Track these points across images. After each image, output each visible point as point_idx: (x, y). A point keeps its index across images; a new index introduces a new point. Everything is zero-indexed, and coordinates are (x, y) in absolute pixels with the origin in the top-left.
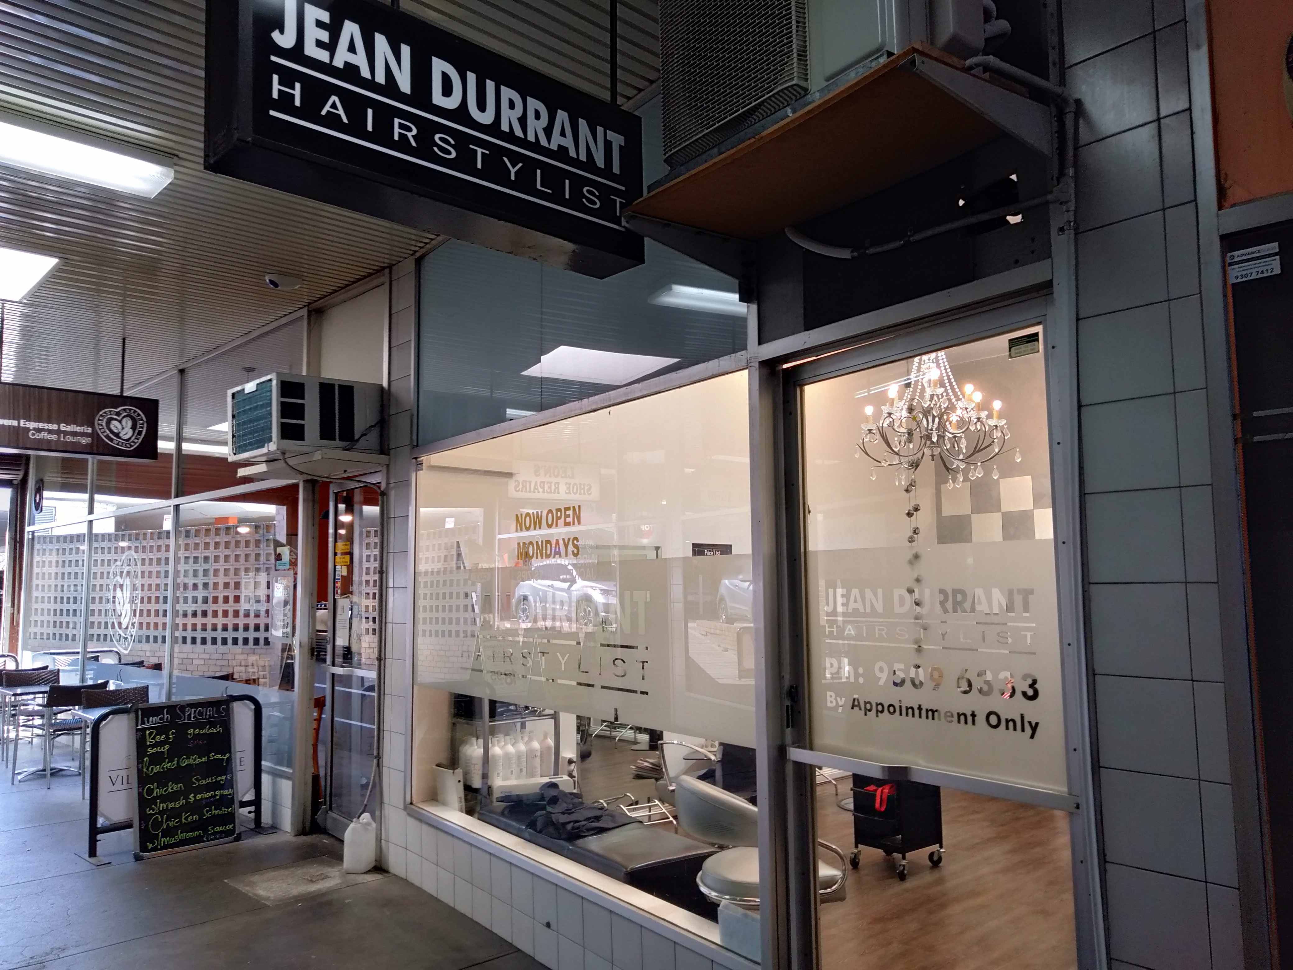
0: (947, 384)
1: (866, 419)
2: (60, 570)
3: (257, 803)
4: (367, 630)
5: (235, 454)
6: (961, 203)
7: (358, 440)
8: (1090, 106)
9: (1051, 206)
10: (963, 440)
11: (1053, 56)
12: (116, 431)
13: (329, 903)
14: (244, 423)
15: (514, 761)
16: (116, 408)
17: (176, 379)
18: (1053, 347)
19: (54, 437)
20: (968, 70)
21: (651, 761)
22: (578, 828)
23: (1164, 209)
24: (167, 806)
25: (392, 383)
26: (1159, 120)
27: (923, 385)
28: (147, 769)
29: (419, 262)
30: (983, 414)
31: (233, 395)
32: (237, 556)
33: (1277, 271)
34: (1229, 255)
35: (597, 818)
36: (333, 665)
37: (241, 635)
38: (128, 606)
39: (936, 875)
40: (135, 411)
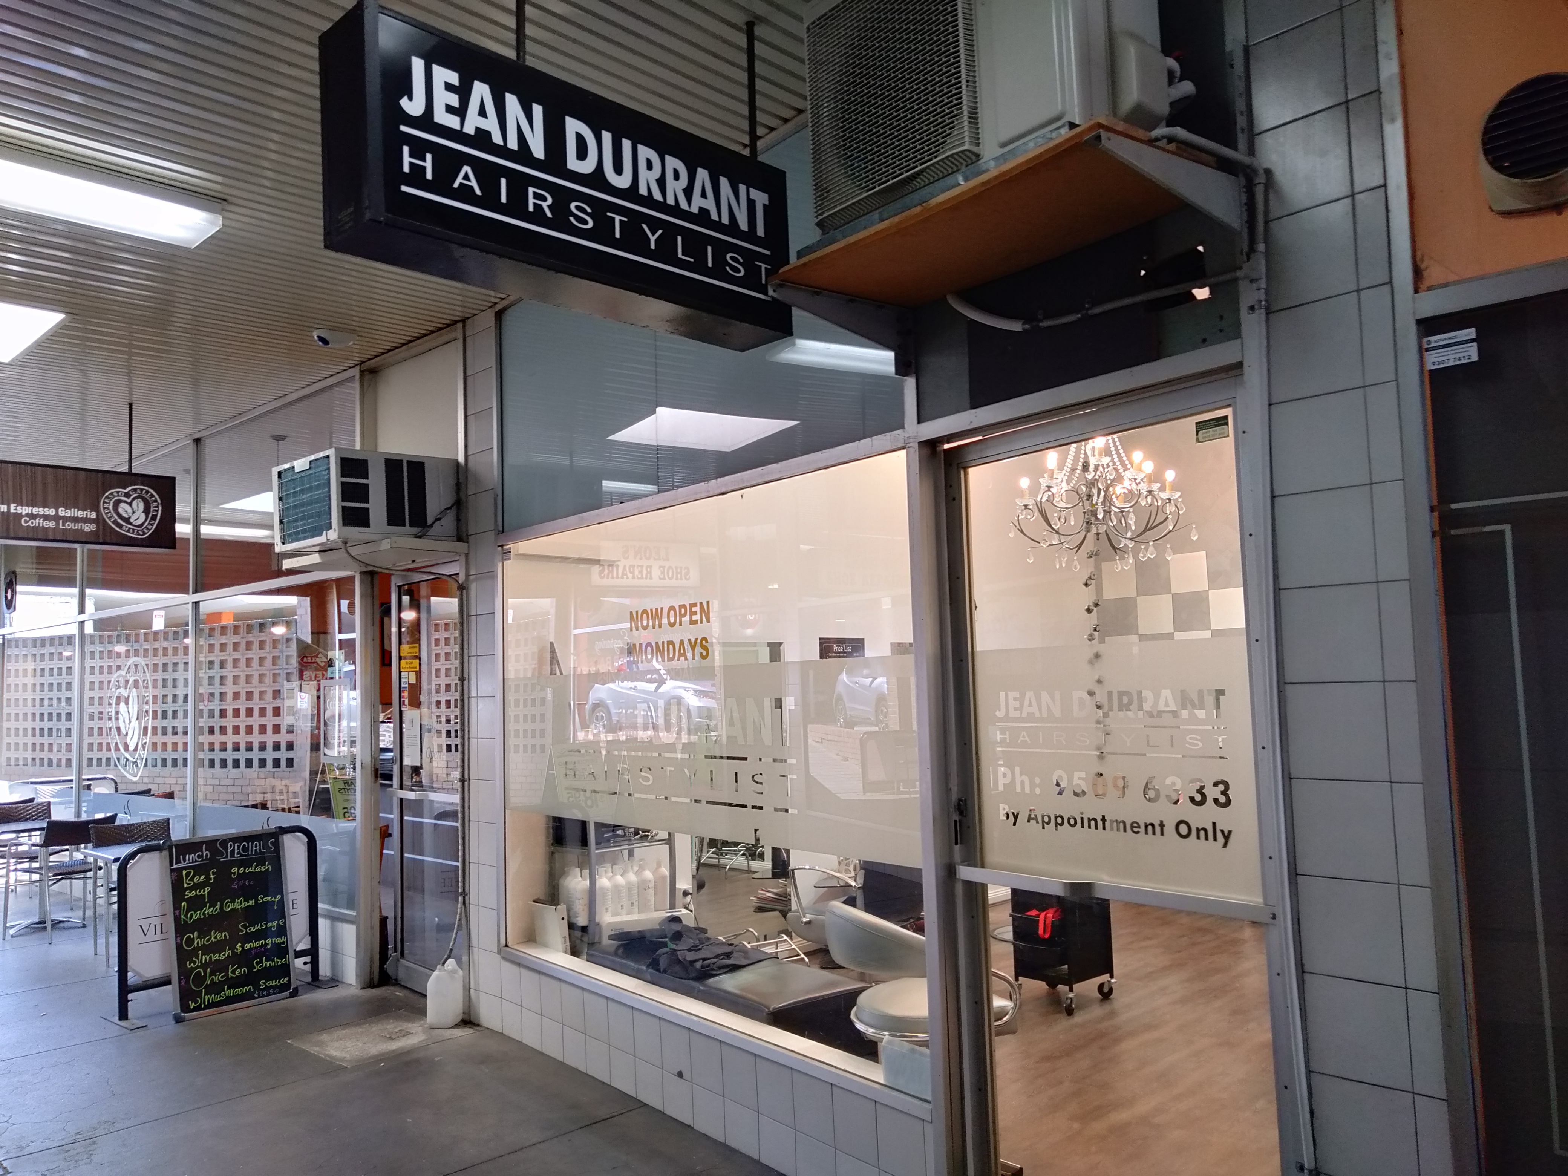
0: (1114, 452)
1: (1021, 493)
2: (39, 680)
3: (313, 952)
4: (440, 746)
5: (283, 543)
6: (1143, 273)
7: (432, 525)
8: (1280, 176)
9: (1241, 282)
10: (1132, 515)
11: (1241, 121)
12: (126, 516)
13: (417, 1061)
14: (295, 507)
15: (624, 894)
16: (125, 488)
17: (191, 450)
18: (1244, 432)
19: (52, 524)
20: (1152, 142)
21: (775, 891)
22: (709, 966)
23: (1358, 291)
24: (211, 957)
25: (470, 458)
26: (1353, 195)
27: (1085, 454)
28: (186, 916)
29: (499, 315)
30: (1156, 487)
31: (280, 474)
32: (249, 660)
33: (1475, 358)
34: (1426, 339)
35: (728, 955)
36: (401, 788)
37: (255, 755)
38: (135, 723)
39: (1107, 1007)
40: (147, 492)
